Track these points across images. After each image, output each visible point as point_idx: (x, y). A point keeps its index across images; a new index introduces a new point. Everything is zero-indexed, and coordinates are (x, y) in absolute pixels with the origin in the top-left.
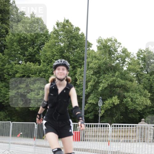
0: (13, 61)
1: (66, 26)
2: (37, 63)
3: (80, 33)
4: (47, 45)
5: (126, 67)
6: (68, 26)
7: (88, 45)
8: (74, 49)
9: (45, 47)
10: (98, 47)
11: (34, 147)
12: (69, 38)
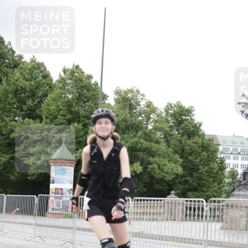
0: (7, 117)
1: (75, 72)
2: (38, 120)
3: (93, 82)
4: (51, 97)
5: (152, 126)
6: (78, 73)
7: (103, 97)
8: (85, 102)
9: (48, 100)
10: (116, 100)
11: (34, 226)
12: (79, 88)
